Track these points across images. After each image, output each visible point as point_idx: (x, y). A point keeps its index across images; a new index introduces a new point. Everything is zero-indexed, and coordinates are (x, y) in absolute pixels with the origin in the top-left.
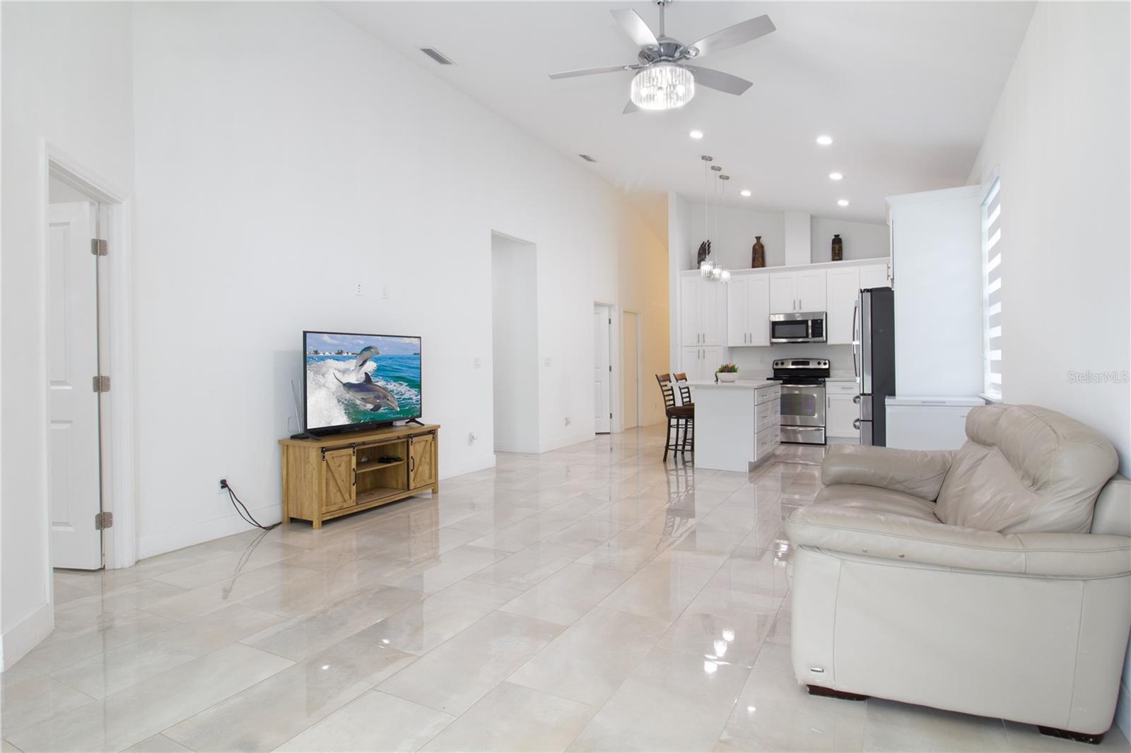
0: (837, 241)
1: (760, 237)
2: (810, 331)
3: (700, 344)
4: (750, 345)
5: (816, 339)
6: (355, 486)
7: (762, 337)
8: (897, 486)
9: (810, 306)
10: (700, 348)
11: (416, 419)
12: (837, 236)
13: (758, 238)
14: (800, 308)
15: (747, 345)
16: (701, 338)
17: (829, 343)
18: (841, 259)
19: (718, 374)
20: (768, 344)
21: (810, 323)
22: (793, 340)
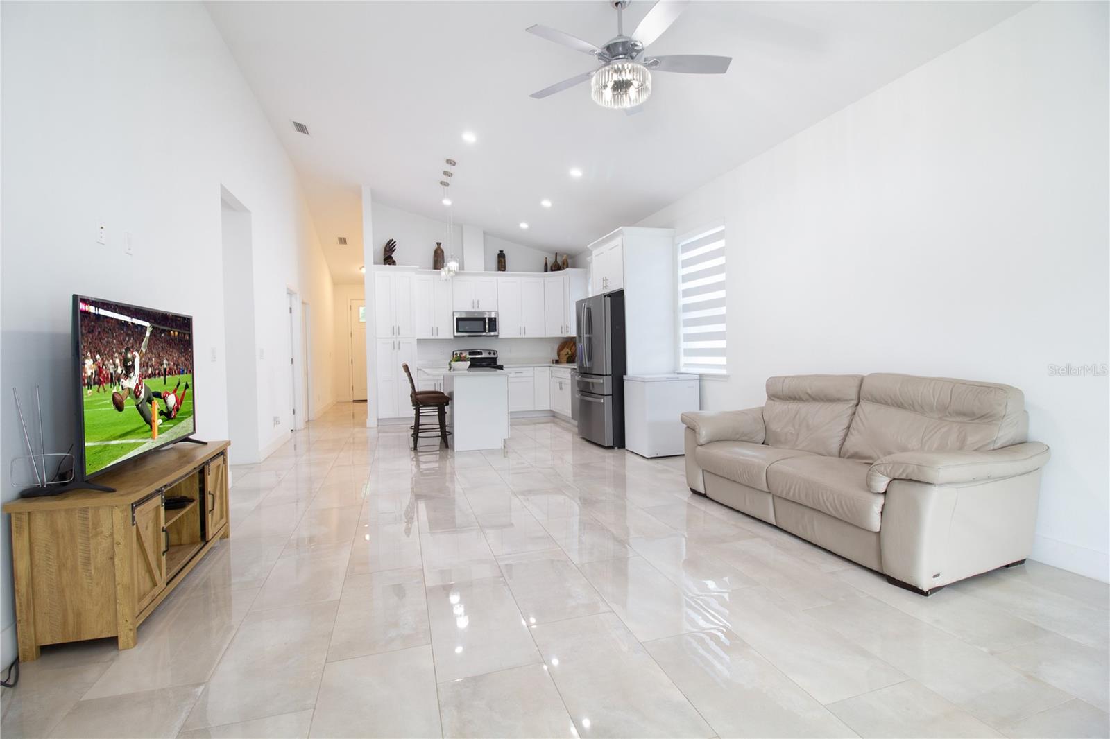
0: (501, 256)
1: (440, 243)
2: (487, 326)
3: (395, 336)
4: (436, 337)
5: (492, 333)
6: (165, 557)
7: (447, 330)
8: (745, 438)
9: (486, 307)
10: (395, 340)
11: (190, 437)
12: (501, 251)
13: (439, 244)
14: (478, 307)
15: (433, 337)
16: (396, 331)
17: (500, 336)
18: (504, 270)
19: (452, 363)
20: (452, 337)
21: (487, 321)
22: (474, 334)
